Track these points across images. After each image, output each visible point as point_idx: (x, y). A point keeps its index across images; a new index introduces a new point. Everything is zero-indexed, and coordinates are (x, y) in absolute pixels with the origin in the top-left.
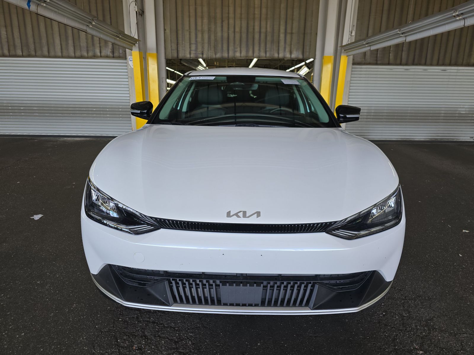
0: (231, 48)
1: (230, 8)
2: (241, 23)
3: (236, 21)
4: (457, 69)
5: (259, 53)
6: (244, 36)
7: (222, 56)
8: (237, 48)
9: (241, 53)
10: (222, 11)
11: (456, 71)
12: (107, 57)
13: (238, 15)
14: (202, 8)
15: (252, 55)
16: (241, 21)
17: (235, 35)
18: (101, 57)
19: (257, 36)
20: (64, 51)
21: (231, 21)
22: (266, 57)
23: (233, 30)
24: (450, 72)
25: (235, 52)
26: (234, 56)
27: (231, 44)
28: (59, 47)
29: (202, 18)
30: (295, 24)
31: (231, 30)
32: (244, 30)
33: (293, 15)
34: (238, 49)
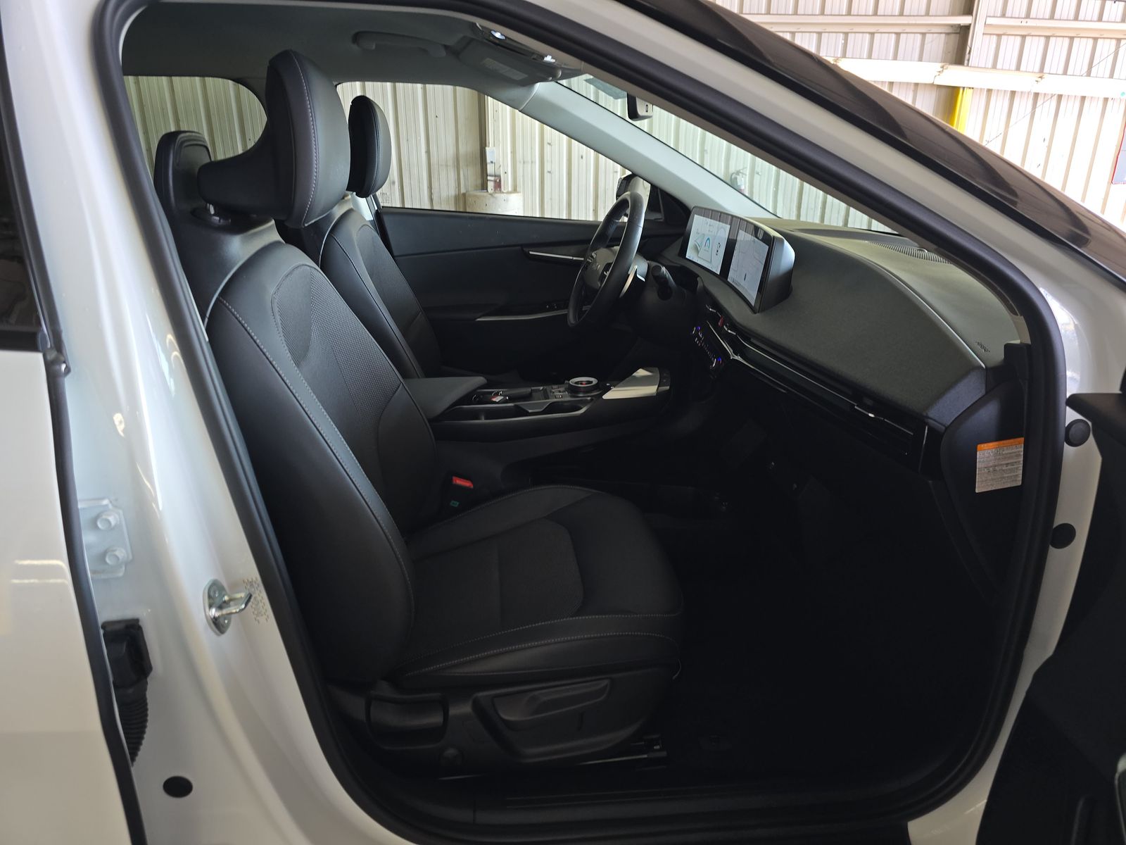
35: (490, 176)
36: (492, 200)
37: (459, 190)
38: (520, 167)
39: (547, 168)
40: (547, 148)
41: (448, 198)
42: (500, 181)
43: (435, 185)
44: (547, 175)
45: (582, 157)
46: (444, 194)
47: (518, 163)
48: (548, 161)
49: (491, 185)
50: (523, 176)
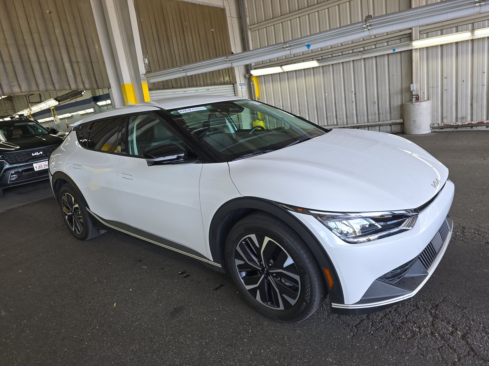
4: (215, 88)
5: (46, 86)
6: (18, 66)
8: (13, 82)
9: (20, 87)
11: (214, 89)
15: (37, 89)
17: (4, 65)
19: (36, 67)
24: (212, 91)
25: (11, 87)
26: (12, 92)
30: (78, 52)
32: (16, 58)
33: (73, 42)
34: (15, 83)
35: (414, 95)
36: (412, 105)
37: (402, 102)
38: (431, 90)
39: (445, 88)
40: (445, 80)
41: (397, 106)
42: (418, 97)
43: (392, 102)
44: (444, 92)
45: (463, 81)
46: (395, 105)
47: (430, 88)
48: (445, 85)
49: (414, 99)
50: (432, 93)
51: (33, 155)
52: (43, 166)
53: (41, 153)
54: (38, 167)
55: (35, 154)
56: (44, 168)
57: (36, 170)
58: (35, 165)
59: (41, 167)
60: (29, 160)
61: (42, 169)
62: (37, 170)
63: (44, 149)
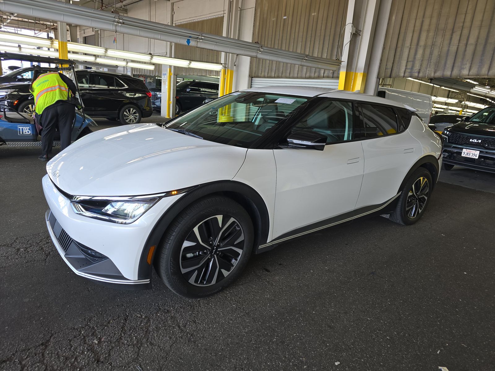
0: (458, 64)
1: (467, 15)
2: (479, 33)
3: (472, 30)
6: (480, 48)
7: (443, 74)
9: (470, 70)
10: (455, 20)
12: (328, 77)
13: (477, 22)
14: (431, 20)
16: (480, 29)
17: (466, 48)
18: (323, 77)
20: (300, 73)
21: (466, 32)
22: (488, 75)
23: (465, 42)
25: (462, 69)
26: (460, 74)
27: (459, 60)
28: (297, 69)
29: (428, 31)
31: (463, 42)
32: (482, 41)
34: (468, 66)
51: (471, 140)
52: (471, 155)
53: (480, 141)
54: (466, 154)
55: (473, 141)
56: (471, 157)
57: (462, 155)
58: (464, 150)
59: (469, 154)
60: (464, 144)
61: (469, 157)
62: (464, 156)
63: (485, 138)
